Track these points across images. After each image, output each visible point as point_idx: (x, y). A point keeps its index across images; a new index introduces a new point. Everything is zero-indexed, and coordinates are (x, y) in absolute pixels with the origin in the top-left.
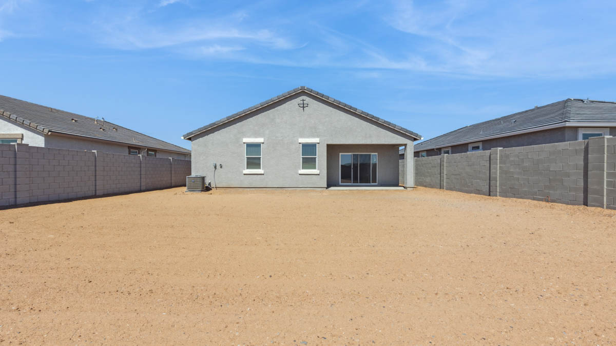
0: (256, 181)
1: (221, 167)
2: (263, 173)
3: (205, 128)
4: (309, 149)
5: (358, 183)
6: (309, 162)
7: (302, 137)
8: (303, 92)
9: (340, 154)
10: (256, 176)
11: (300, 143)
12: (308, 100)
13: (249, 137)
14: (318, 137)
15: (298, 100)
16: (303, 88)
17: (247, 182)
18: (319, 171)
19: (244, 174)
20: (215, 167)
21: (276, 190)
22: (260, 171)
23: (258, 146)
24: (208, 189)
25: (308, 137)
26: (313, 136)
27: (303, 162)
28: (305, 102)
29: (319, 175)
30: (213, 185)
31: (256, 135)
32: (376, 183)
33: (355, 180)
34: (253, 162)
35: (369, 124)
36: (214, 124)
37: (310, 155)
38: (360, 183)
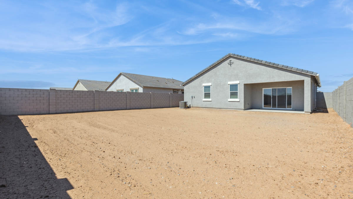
0: (208, 105)
1: (194, 98)
2: (211, 100)
3: (188, 80)
4: (234, 87)
5: (276, 107)
6: (234, 94)
7: (230, 81)
8: (230, 57)
9: (263, 89)
10: (208, 102)
11: (229, 84)
12: (233, 60)
13: (205, 83)
14: (239, 80)
15: (228, 61)
16: (229, 54)
17: (204, 105)
18: (239, 100)
19: (203, 101)
20: (192, 97)
21: (217, 109)
22: (210, 100)
23: (209, 87)
24: (189, 107)
25: (233, 80)
26: (236, 80)
27: (231, 95)
28: (232, 62)
29: (239, 102)
30: (191, 106)
31: (208, 82)
32: (291, 108)
33: (274, 106)
34: (207, 95)
35: (272, 69)
36: (191, 78)
37: (235, 91)
38: (278, 107)
